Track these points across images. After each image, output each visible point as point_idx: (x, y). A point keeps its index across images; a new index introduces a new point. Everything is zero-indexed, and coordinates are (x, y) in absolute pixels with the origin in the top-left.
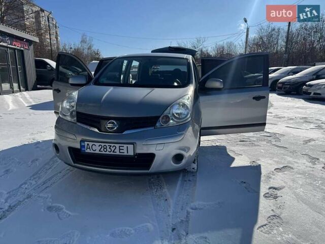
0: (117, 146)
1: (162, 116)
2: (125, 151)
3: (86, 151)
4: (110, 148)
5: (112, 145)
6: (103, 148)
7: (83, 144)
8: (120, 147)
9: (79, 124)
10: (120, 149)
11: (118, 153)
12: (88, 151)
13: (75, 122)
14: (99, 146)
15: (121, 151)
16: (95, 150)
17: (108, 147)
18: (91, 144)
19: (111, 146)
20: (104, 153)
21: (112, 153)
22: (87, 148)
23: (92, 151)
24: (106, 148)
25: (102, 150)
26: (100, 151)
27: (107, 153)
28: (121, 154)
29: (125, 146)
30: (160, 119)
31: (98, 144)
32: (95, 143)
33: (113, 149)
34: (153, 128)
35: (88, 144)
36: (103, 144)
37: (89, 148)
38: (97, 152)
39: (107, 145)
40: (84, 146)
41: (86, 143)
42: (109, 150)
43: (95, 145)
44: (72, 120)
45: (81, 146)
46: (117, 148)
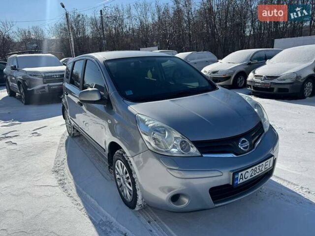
2: (268, 165)
3: (239, 183)
5: (261, 164)
6: (254, 172)
7: (236, 176)
9: (204, 156)
12: (241, 181)
13: (200, 155)
14: (251, 170)
16: (247, 177)
18: (244, 172)
19: (259, 166)
20: (254, 176)
21: (260, 173)
22: (240, 179)
23: (244, 180)
24: (256, 171)
26: (251, 176)
27: (257, 174)
31: (249, 170)
35: (242, 174)
36: (254, 168)
37: (242, 178)
38: (249, 178)
41: (240, 174)
42: (258, 171)
43: (248, 172)
44: (186, 155)
45: (234, 179)
46: (264, 166)
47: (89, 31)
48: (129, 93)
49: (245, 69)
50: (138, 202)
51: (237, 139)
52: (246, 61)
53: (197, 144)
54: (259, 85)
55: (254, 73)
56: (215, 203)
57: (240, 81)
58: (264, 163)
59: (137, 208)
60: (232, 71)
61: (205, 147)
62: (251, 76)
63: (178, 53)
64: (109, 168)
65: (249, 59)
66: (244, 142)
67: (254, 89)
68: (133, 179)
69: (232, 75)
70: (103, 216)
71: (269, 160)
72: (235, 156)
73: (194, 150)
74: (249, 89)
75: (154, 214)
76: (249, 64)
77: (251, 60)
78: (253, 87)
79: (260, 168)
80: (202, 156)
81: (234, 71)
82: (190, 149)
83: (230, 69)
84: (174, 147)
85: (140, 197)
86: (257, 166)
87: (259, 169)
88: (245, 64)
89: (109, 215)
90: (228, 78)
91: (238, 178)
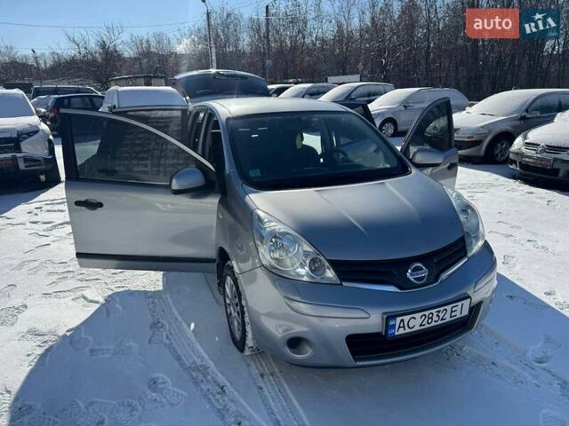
2: (458, 312)
3: (397, 333)
5: (442, 309)
6: (427, 319)
7: (391, 323)
8: (452, 308)
9: (344, 284)
10: (452, 312)
11: (448, 319)
12: (402, 331)
13: (339, 282)
14: (421, 317)
15: (452, 314)
16: (414, 326)
17: (435, 315)
18: (406, 318)
19: (439, 312)
20: (427, 326)
21: (440, 322)
22: (399, 327)
23: (408, 330)
24: (432, 318)
25: (425, 322)
26: (421, 325)
27: (433, 324)
28: (452, 319)
31: (418, 316)
32: (414, 315)
34: (467, 258)
35: (402, 320)
36: (427, 313)
37: (404, 327)
38: (417, 328)
40: (394, 326)
41: (399, 319)
42: (435, 318)
43: (414, 318)
44: (318, 279)
45: (387, 327)
46: (449, 311)
47: (245, 41)
48: (255, 173)
49: (514, 127)
50: (247, 342)
51: (406, 263)
52: (516, 112)
53: (335, 265)
54: (532, 161)
55: (525, 138)
56: (356, 360)
57: (501, 151)
58: (449, 308)
59: (247, 352)
60: (486, 131)
61: (347, 270)
62: (518, 143)
63: (396, 88)
64: (219, 285)
65: (524, 108)
66: (417, 269)
67: (521, 168)
68: (242, 307)
69: (486, 137)
70: (198, 358)
71: (460, 304)
72: (398, 291)
73: (330, 274)
74: (513, 166)
75: (273, 365)
76: (523, 118)
77: (527, 111)
78: (520, 163)
79: (441, 315)
80: (341, 284)
81: (490, 132)
82: (324, 272)
83: (482, 127)
84: (302, 266)
85: (250, 335)
86: (434, 311)
87: (438, 316)
88: (514, 119)
89: (206, 357)
90: (477, 143)
91: (394, 325)
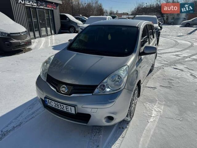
0: (65, 106)
1: (100, 84)
2: (69, 110)
4: (60, 106)
6: (56, 105)
7: (46, 100)
8: (66, 107)
11: (65, 110)
12: (49, 104)
13: (46, 81)
14: (54, 103)
15: (67, 109)
16: (52, 105)
17: (59, 105)
18: (50, 101)
19: (61, 105)
20: (57, 108)
21: (62, 109)
23: (51, 105)
25: (56, 106)
27: (59, 108)
28: (67, 111)
29: (70, 107)
30: (99, 87)
32: (52, 101)
33: (62, 107)
34: (91, 94)
35: (48, 101)
36: (56, 103)
38: (54, 106)
39: (59, 104)
41: (47, 100)
72: (56, 91)
